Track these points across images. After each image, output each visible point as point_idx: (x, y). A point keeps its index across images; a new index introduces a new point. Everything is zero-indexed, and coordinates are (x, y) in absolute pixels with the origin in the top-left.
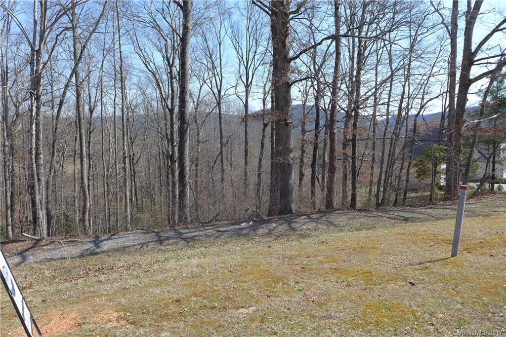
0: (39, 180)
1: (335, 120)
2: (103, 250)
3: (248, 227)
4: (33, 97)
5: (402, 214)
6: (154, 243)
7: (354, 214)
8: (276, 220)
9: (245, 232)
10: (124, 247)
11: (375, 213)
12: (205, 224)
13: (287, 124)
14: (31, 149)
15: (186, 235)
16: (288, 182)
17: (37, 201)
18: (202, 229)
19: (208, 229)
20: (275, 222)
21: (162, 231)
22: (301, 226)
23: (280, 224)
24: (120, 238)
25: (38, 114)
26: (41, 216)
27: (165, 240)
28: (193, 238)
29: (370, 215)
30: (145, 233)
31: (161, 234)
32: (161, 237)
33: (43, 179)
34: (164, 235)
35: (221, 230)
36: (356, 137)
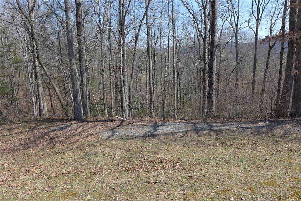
0: (124, 84)
2: (159, 133)
3: (265, 126)
4: (121, 34)
6: (192, 132)
8: (290, 122)
9: (263, 130)
10: (172, 133)
12: (229, 120)
14: (120, 65)
15: (215, 128)
17: (124, 97)
18: (227, 124)
19: (232, 125)
20: (290, 124)
21: (198, 123)
23: (295, 127)
24: (169, 125)
25: (123, 45)
26: (126, 106)
27: (200, 130)
28: (221, 131)
30: (186, 123)
31: (197, 125)
32: (197, 127)
33: (127, 84)
34: (200, 126)
35: (243, 126)
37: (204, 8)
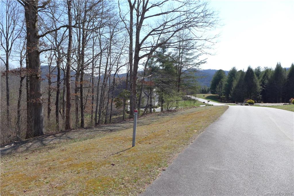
1: (70, 76)
3: (11, 148)
7: (83, 131)
8: (32, 140)
9: (8, 151)
11: (95, 129)
13: (38, 78)
16: (40, 115)
22: (49, 142)
23: (35, 143)
29: (92, 130)
36: (82, 86)
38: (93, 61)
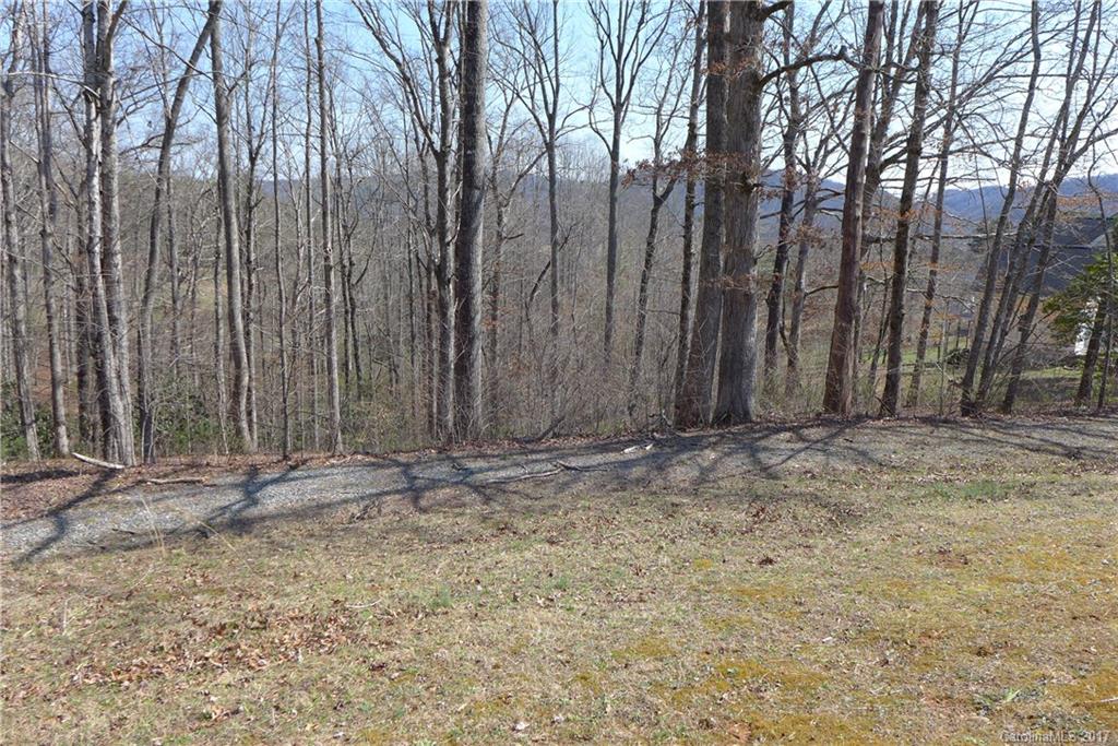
0: (113, 320)
2: (265, 512)
3: (643, 458)
4: (93, 105)
5: (1053, 436)
6: (397, 497)
7: (917, 430)
8: (713, 439)
9: (637, 472)
10: (321, 507)
11: (976, 431)
12: (528, 444)
13: (747, 189)
14: (91, 239)
15: (480, 476)
16: (743, 342)
17: (111, 374)
18: (520, 459)
19: (536, 461)
20: (713, 446)
21: (418, 463)
22: (783, 462)
23: (728, 455)
24: (310, 477)
25: (106, 152)
26: (121, 410)
27: (427, 488)
28: (500, 486)
29: (965, 437)
30: (373, 464)
31: (415, 471)
32: (415, 478)
33: (123, 317)
34: (423, 474)
35: (573, 465)
36: (907, 228)
37: (440, 44)
38: (948, 118)
